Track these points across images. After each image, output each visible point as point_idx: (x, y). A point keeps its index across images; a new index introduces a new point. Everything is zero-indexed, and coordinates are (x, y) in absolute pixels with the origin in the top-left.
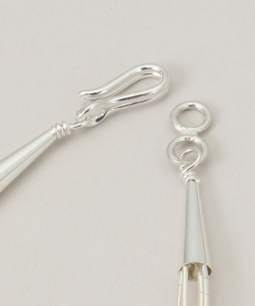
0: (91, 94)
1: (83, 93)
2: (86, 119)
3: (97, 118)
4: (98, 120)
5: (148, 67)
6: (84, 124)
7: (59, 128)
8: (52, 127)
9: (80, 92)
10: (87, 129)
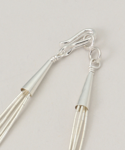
0: (65, 43)
1: (61, 43)
2: (63, 54)
3: (68, 52)
4: (68, 53)
5: (86, 30)
6: (62, 56)
7: (53, 58)
8: (50, 58)
9: (60, 43)
10: (64, 57)
